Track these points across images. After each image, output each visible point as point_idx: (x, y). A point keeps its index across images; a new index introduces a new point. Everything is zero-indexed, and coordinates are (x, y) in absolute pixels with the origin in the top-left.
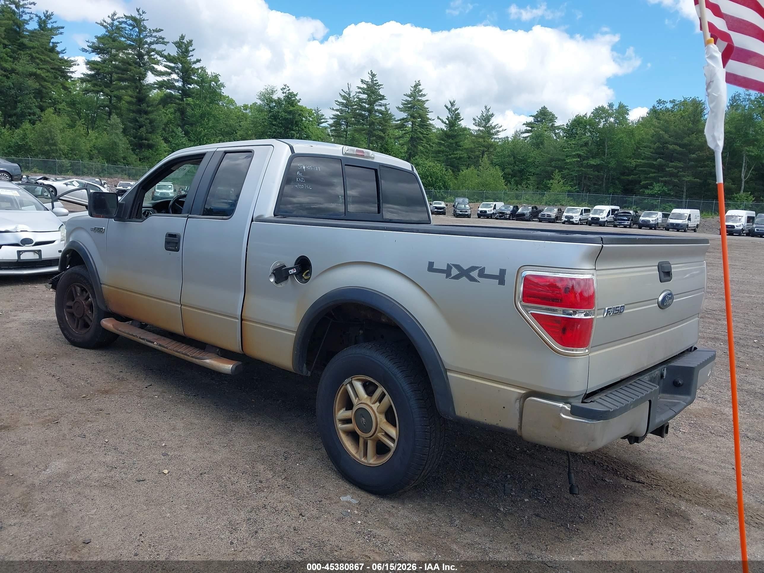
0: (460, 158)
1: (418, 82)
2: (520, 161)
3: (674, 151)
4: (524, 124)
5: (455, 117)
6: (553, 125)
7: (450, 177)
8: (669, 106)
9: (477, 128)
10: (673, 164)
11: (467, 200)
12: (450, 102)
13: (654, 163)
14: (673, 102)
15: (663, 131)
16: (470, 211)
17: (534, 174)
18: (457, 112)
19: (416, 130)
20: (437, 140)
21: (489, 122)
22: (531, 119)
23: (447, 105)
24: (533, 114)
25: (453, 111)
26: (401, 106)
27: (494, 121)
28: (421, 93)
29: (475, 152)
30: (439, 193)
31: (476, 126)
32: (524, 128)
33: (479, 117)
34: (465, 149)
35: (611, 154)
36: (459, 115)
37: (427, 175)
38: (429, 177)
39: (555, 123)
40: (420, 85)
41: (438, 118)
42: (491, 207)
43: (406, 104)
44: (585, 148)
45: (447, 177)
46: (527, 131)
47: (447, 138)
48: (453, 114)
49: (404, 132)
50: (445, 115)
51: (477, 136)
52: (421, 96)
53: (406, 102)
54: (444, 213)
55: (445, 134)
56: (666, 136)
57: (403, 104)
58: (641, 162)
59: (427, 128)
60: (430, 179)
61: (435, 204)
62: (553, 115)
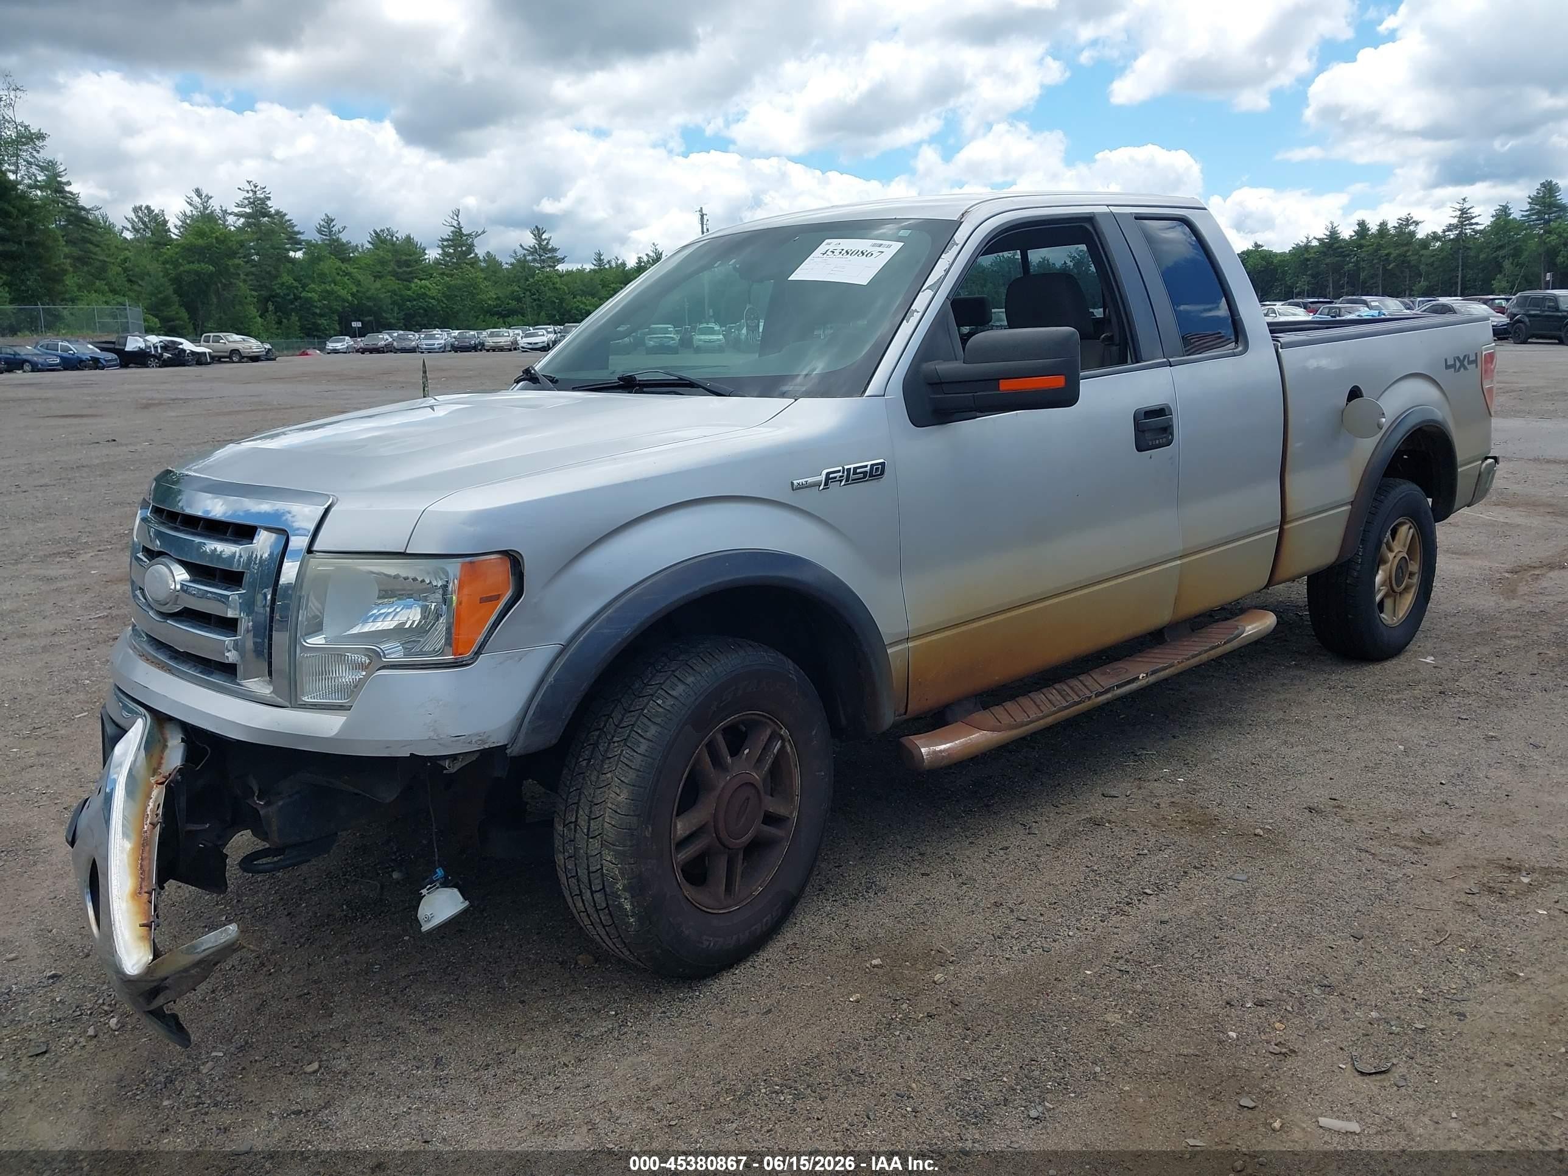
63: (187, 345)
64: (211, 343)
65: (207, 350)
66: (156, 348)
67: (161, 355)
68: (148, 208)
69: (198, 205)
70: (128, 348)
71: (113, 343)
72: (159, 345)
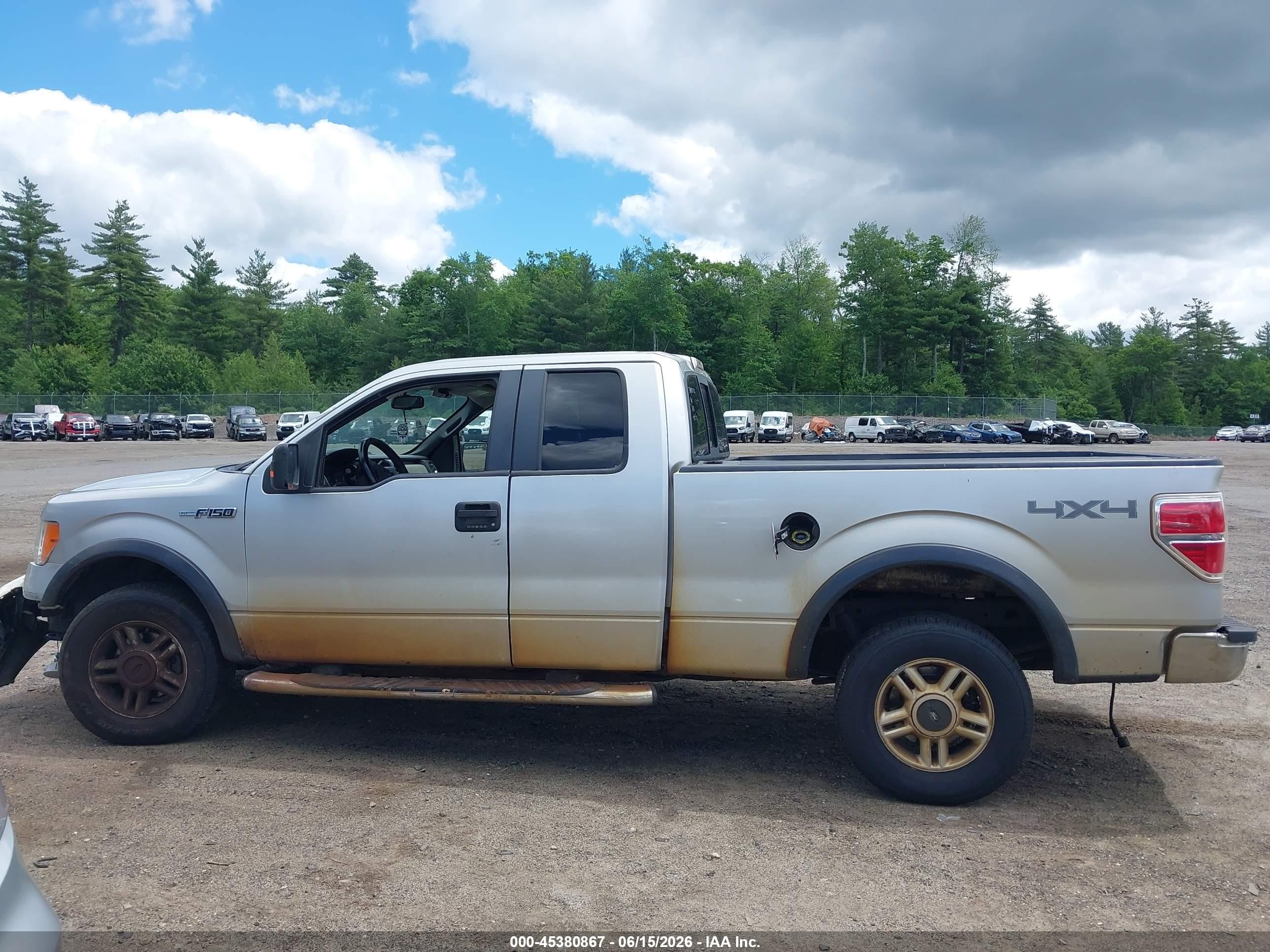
0: (224, 338)
1: (122, 203)
2: (328, 342)
3: (565, 327)
4: (323, 282)
5: (207, 268)
6: (372, 283)
7: (209, 371)
8: (546, 261)
9: (245, 287)
10: (566, 345)
11: (252, 410)
12: (196, 242)
13: (541, 344)
14: (549, 255)
15: (546, 298)
16: (264, 429)
17: (354, 363)
18: (209, 259)
19: (128, 287)
20: (176, 308)
21: (265, 277)
22: (336, 275)
23: (189, 247)
24: (336, 267)
25: (203, 257)
26: (93, 245)
27: (273, 276)
28: (131, 223)
29: (244, 327)
30: (192, 399)
31: (242, 282)
32: (325, 288)
33: (246, 268)
34: (231, 322)
35: (476, 330)
36: (215, 265)
37: (164, 368)
38: (170, 372)
39: (375, 281)
40: (128, 208)
41: (174, 268)
42: (300, 420)
43: (103, 241)
44: (435, 322)
45: (203, 371)
46: (329, 294)
47: (195, 303)
48: (203, 263)
49: (102, 291)
50: (188, 264)
51: (247, 301)
52: (132, 227)
53: (102, 238)
54: (211, 435)
55: (192, 296)
56: (551, 305)
57: (95, 241)
58: (521, 343)
59: (151, 285)
60: (172, 376)
61: (192, 418)
62: (371, 268)
63: (1075, 428)
64: (1096, 427)
65: (1090, 433)
66: (1049, 429)
67: (1053, 435)
68: (1110, 324)
69: (1151, 320)
70: (1031, 429)
71: (1022, 424)
72: (1052, 427)
